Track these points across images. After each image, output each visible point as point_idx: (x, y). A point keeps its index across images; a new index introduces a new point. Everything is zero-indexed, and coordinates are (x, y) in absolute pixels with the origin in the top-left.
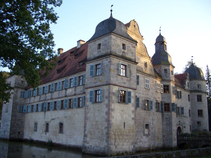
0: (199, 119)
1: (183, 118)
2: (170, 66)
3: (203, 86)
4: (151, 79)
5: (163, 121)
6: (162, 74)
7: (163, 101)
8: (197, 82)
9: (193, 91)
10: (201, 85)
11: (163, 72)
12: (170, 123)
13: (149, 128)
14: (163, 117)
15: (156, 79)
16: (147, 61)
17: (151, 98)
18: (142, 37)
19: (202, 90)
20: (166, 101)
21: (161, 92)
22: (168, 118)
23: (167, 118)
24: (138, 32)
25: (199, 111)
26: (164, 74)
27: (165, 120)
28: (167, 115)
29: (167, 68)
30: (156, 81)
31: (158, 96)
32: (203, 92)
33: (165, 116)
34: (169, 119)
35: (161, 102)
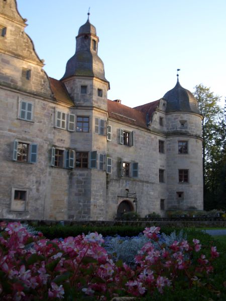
0: (182, 187)
1: (140, 183)
2: (94, 78)
3: (192, 123)
4: (39, 102)
5: (71, 187)
6: (75, 95)
7: (72, 147)
8: (179, 116)
9: (172, 133)
10: (188, 122)
11: (78, 90)
12: (85, 190)
13: (27, 199)
14: (71, 178)
15: (54, 103)
16: (32, 68)
17: (35, 139)
18: (25, 20)
19: (188, 130)
20: (81, 147)
21: (69, 130)
22: (83, 180)
23: (79, 182)
24: (13, 11)
25: (181, 171)
26: (80, 94)
27: (76, 184)
28: (81, 175)
29: (86, 82)
30: (54, 108)
31: (57, 137)
32: (191, 136)
33: (75, 177)
34: (85, 182)
35: (66, 148)
